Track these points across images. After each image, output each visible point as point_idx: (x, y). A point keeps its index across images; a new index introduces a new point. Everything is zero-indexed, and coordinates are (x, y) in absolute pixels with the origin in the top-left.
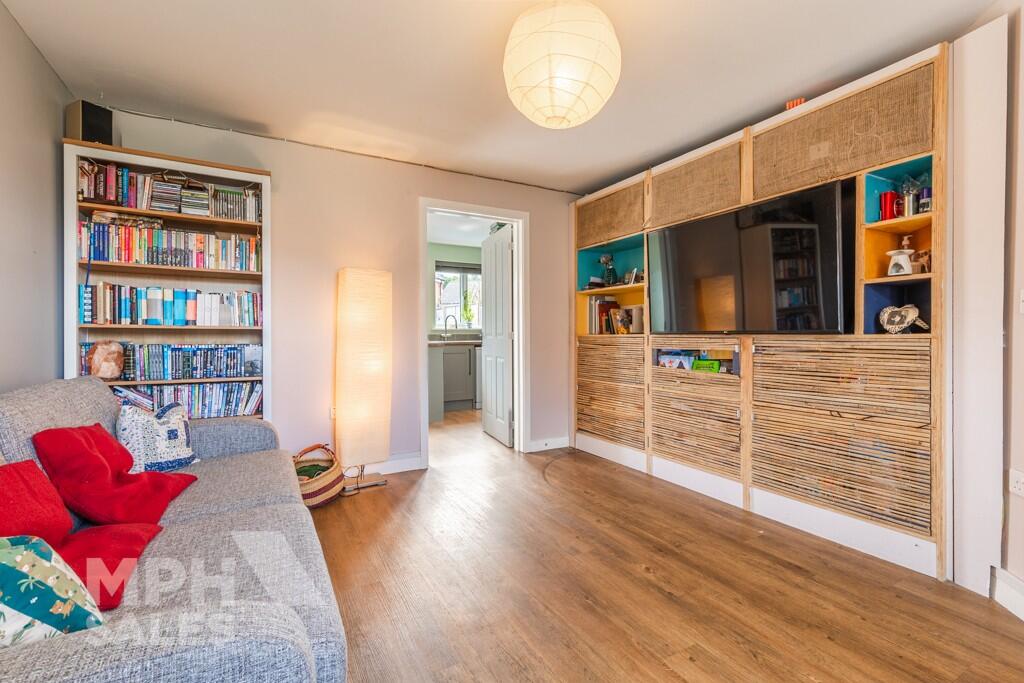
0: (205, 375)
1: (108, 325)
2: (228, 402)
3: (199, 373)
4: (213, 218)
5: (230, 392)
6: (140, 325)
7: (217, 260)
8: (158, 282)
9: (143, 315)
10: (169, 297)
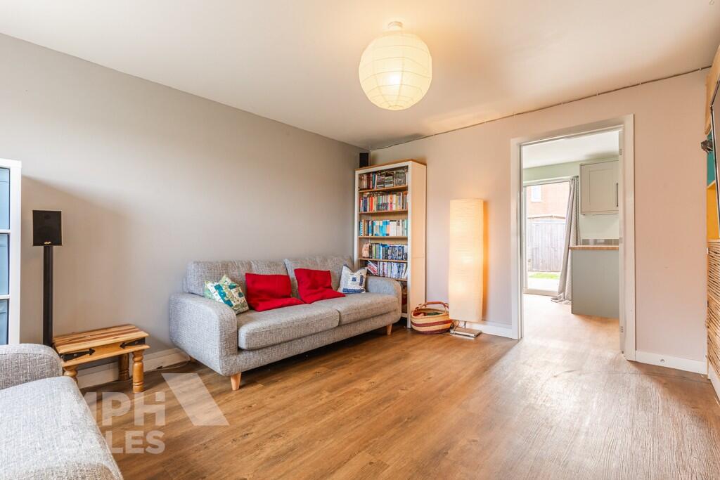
0: (392, 259)
1: (366, 237)
2: (399, 272)
3: (390, 257)
4: (395, 187)
5: (399, 267)
6: (374, 236)
7: (397, 206)
8: (378, 218)
9: (375, 233)
10: (381, 225)
